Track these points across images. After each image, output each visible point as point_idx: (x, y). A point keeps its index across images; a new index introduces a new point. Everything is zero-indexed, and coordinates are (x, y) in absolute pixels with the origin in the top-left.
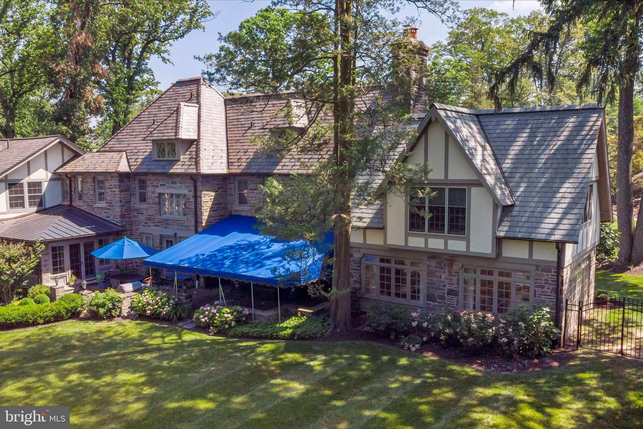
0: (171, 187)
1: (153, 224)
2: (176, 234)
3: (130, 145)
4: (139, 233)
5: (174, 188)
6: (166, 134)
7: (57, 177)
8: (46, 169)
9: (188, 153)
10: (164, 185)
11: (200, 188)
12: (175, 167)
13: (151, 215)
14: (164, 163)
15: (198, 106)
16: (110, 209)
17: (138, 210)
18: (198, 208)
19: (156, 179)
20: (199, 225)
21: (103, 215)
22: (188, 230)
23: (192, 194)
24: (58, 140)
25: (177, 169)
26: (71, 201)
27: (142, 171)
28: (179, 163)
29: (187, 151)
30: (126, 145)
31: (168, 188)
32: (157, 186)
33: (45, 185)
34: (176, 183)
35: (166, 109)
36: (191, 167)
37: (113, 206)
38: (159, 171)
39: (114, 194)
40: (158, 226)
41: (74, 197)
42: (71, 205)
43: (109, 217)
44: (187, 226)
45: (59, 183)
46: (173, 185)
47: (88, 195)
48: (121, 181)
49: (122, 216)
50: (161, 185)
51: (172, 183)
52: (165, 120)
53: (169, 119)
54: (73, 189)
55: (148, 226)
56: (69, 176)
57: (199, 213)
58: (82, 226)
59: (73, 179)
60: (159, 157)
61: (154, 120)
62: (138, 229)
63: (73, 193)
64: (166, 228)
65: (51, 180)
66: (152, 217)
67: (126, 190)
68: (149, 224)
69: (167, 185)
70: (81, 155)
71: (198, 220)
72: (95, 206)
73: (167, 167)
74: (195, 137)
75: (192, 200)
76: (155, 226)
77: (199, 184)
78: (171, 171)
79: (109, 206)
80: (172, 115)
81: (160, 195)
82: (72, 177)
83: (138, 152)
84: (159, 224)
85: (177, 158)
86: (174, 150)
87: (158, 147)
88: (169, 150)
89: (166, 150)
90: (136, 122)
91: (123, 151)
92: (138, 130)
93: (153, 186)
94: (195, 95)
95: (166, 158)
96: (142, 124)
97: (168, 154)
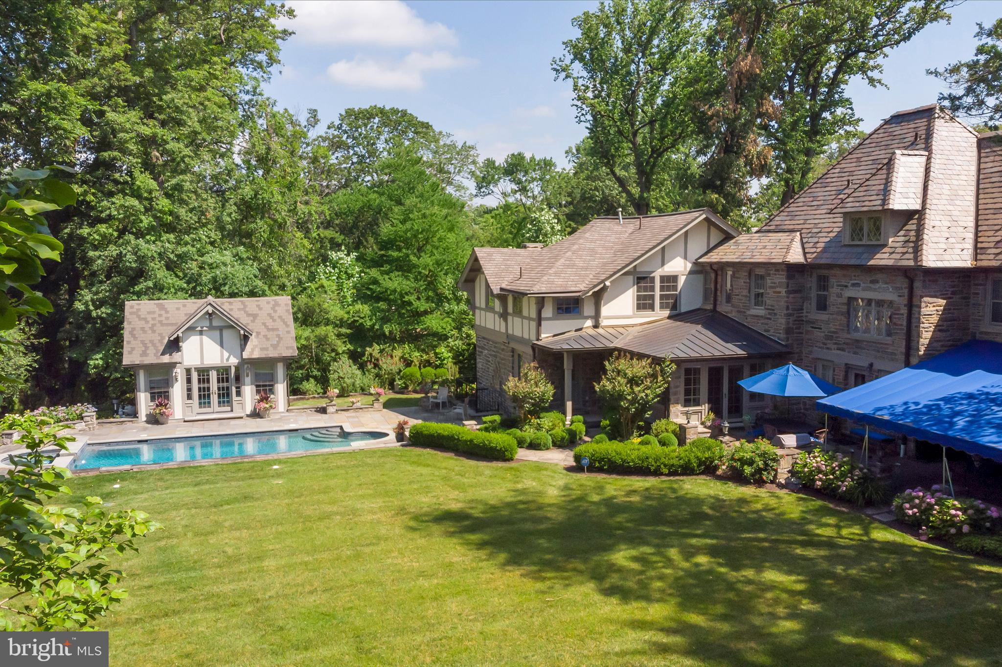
0: (869, 289)
1: (836, 346)
2: (871, 365)
3: (808, 222)
4: (813, 359)
5: (875, 290)
6: (867, 203)
7: (699, 269)
8: (685, 258)
9: (902, 233)
10: (858, 285)
11: (917, 292)
12: (878, 256)
13: (834, 332)
14: (860, 250)
15: (927, 153)
16: (770, 319)
17: (813, 323)
18: (914, 325)
19: (844, 276)
20: (912, 352)
21: (759, 327)
22: (893, 360)
23: (904, 301)
24: (704, 216)
25: (882, 259)
26: (715, 305)
27: (823, 261)
28: (886, 250)
29: (901, 230)
30: (802, 222)
31: (864, 290)
32: (846, 286)
33: (682, 280)
34: (877, 282)
35: (870, 162)
36: (907, 256)
37: (775, 314)
38: (853, 262)
39: (778, 297)
40: (843, 350)
41: (719, 299)
42: (714, 310)
43: (768, 331)
44: (892, 354)
45: (701, 277)
46: (872, 286)
47: (740, 297)
48: (790, 277)
49: (788, 331)
50: (854, 285)
51: (872, 282)
52: (867, 180)
53: (874, 178)
54: (719, 287)
55: (828, 348)
56: (715, 267)
57: (914, 333)
58: (727, 342)
59: (719, 273)
60: (853, 240)
61: (848, 181)
62: (811, 352)
63: (719, 293)
64: (855, 353)
65: (691, 273)
66: (835, 335)
67: (796, 290)
68: (828, 346)
69: (862, 285)
70: (733, 237)
71: (913, 344)
72: (748, 313)
73: (865, 256)
74: (917, 207)
75: (904, 311)
76: (838, 349)
77: (917, 284)
78: (872, 262)
79: (769, 314)
80: (880, 172)
81: (851, 300)
82: (719, 268)
83: (820, 232)
84: (845, 346)
85: (882, 242)
86: (878, 229)
87: (852, 224)
88: (871, 229)
89: (865, 229)
90: (819, 185)
91: (797, 231)
92: (822, 198)
93: (840, 285)
94: (923, 137)
95: (865, 240)
96: (829, 188)
97: (868, 236)
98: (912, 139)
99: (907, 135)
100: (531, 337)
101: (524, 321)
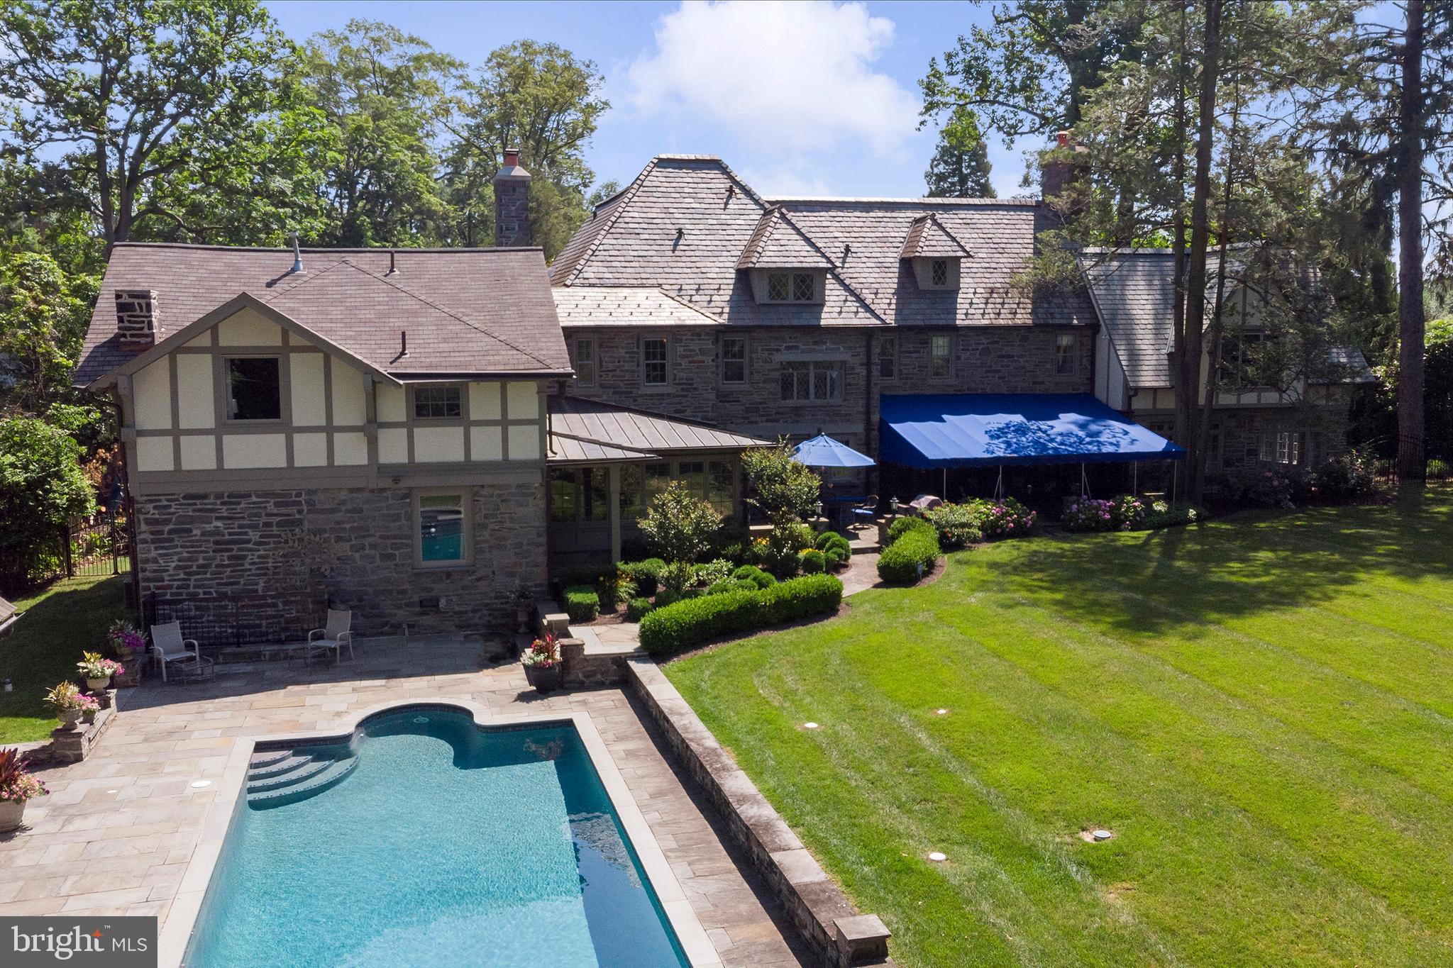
0: (811, 351)
1: (764, 418)
5: (821, 351)
10: (797, 347)
13: (760, 403)
17: (725, 396)
18: (873, 383)
19: (774, 338)
20: (872, 410)
23: (861, 360)
25: (829, 317)
28: (828, 309)
31: (803, 352)
32: (778, 350)
34: (824, 343)
39: (698, 367)
46: (817, 347)
50: (788, 348)
51: (815, 343)
55: (752, 422)
61: (677, 230)
64: (795, 421)
66: (762, 406)
68: (753, 419)
69: (801, 347)
71: (872, 401)
72: (638, 392)
75: (861, 370)
76: (767, 421)
77: (874, 343)
81: (783, 365)
84: (778, 417)
85: (816, 300)
86: (808, 287)
87: (770, 281)
88: (798, 287)
89: (791, 288)
90: (623, 231)
91: (652, 286)
92: (648, 247)
93: (767, 350)
94: (737, 191)
95: (791, 300)
96: (647, 236)
97: (795, 294)
98: (723, 191)
99: (709, 186)
100: (513, 455)
101: (473, 430)
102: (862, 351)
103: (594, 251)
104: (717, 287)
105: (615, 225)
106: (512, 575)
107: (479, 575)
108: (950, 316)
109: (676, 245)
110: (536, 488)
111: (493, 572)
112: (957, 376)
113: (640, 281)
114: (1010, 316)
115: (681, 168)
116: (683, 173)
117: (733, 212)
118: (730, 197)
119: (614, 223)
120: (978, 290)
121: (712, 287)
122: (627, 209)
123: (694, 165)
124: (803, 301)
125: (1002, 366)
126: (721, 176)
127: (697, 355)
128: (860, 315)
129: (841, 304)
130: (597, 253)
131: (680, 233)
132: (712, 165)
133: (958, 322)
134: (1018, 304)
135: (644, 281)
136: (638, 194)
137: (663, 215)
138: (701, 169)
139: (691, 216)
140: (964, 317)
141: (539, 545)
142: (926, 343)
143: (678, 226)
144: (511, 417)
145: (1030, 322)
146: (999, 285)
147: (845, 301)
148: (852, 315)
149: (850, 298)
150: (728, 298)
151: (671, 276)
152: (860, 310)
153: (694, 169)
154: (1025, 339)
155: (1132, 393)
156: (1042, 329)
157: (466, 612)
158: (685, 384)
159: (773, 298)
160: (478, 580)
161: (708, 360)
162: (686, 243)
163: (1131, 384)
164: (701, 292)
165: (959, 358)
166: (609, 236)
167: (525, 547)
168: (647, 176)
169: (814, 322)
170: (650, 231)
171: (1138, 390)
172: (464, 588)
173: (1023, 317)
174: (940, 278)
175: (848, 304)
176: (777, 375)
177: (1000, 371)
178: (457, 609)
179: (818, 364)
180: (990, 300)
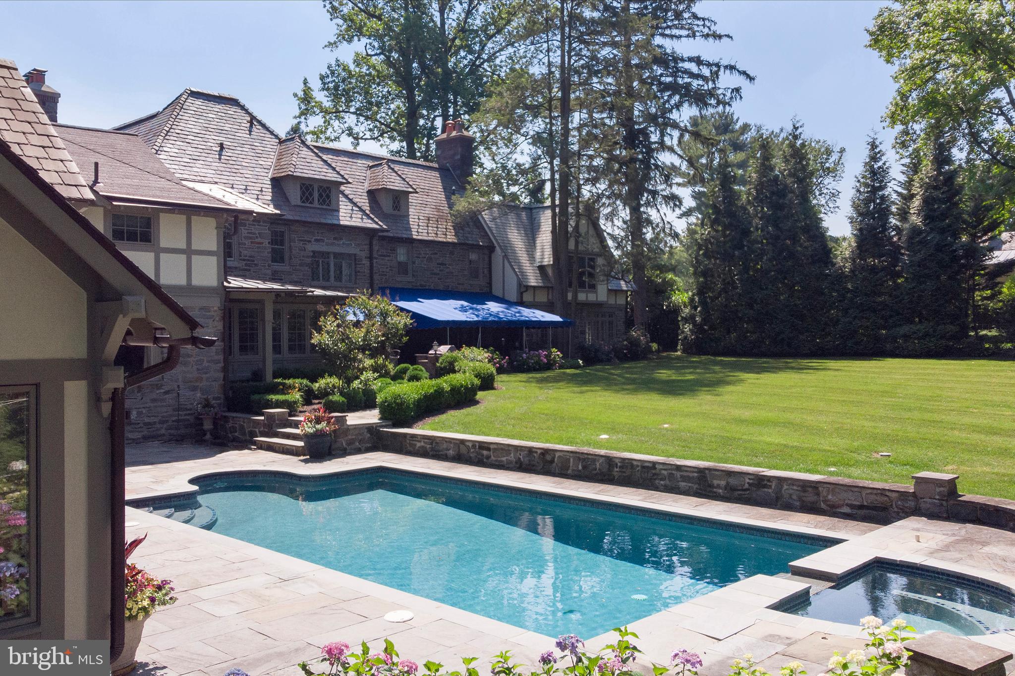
0: (332, 244)
5: (339, 245)
6: (324, 174)
10: (323, 241)
11: (375, 248)
12: (341, 218)
14: (317, 211)
16: (250, 270)
18: (375, 272)
19: (308, 232)
23: (366, 254)
25: (348, 221)
31: (327, 244)
32: (310, 241)
34: (341, 239)
37: (256, 265)
38: (323, 221)
39: (259, 248)
46: (336, 242)
50: (317, 240)
51: (335, 239)
57: (375, 277)
61: (220, 144)
69: (326, 241)
71: (375, 286)
73: (329, 217)
75: (366, 262)
77: (375, 242)
79: (246, 265)
85: (333, 207)
86: (328, 196)
87: (301, 188)
88: (320, 196)
89: (316, 195)
90: (176, 139)
91: (210, 183)
92: (199, 154)
93: (302, 240)
94: (255, 123)
95: (316, 204)
96: (196, 146)
97: (319, 201)
98: (245, 122)
99: (234, 116)
100: (196, 281)
101: (163, 256)
102: (367, 247)
103: (157, 151)
104: (260, 189)
105: (169, 134)
106: (194, 389)
107: (166, 388)
108: (409, 232)
109: (220, 155)
110: (215, 311)
111: (178, 386)
112: (413, 275)
113: (199, 178)
114: (444, 236)
115: (210, 101)
116: (211, 104)
117: (256, 137)
118: (251, 126)
119: (168, 132)
120: (420, 217)
121: (256, 188)
122: (175, 123)
123: (217, 100)
124: (324, 207)
125: (440, 271)
126: (240, 111)
127: (257, 237)
128: (365, 221)
129: (350, 211)
130: (159, 152)
131: (222, 146)
132: (233, 103)
133: (415, 237)
134: (446, 229)
135: (203, 178)
136: (181, 113)
137: (205, 132)
138: (224, 104)
139: (226, 136)
140: (416, 234)
141: (218, 362)
142: (394, 250)
143: (219, 142)
144: (194, 247)
145: (456, 241)
146: (431, 216)
147: (352, 210)
148: (360, 220)
149: (354, 208)
150: (270, 198)
151: (222, 177)
152: (364, 217)
153: (219, 103)
154: (452, 253)
155: (523, 289)
156: (462, 246)
157: (155, 423)
158: (248, 260)
159: (303, 202)
160: (167, 393)
161: (266, 242)
162: (227, 154)
163: (524, 283)
164: (248, 192)
165: (414, 263)
166: (165, 141)
167: (206, 364)
168: (185, 102)
169: (335, 222)
170: (198, 142)
171: (528, 288)
172: (154, 400)
173: (451, 238)
174: (396, 207)
175: (355, 212)
176: (309, 260)
177: (439, 274)
178: (147, 420)
179: (336, 255)
180: (429, 225)
